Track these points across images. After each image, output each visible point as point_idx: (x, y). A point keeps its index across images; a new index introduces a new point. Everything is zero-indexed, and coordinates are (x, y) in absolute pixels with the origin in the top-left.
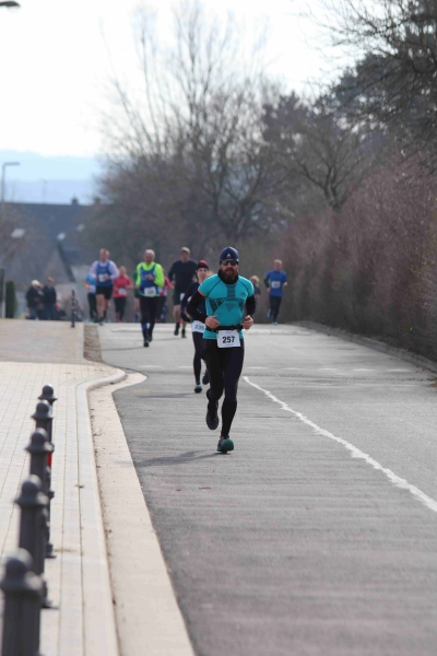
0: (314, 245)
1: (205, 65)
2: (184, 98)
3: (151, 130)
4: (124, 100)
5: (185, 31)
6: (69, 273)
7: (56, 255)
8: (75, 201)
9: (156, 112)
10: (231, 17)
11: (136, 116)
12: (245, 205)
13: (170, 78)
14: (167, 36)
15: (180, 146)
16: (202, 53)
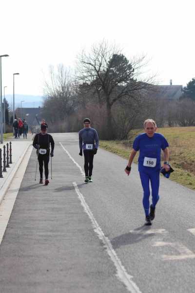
0: (81, 116)
1: (65, 78)
2: (60, 85)
3: (53, 92)
4: (47, 86)
5: (60, 71)
6: (39, 123)
7: (35, 119)
8: (39, 107)
9: (54, 87)
10: (70, 67)
11: (50, 89)
12: (71, 108)
13: (58, 81)
14: (56, 72)
15: (60, 96)
16: (64, 75)
